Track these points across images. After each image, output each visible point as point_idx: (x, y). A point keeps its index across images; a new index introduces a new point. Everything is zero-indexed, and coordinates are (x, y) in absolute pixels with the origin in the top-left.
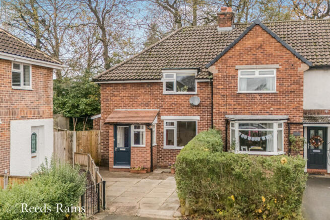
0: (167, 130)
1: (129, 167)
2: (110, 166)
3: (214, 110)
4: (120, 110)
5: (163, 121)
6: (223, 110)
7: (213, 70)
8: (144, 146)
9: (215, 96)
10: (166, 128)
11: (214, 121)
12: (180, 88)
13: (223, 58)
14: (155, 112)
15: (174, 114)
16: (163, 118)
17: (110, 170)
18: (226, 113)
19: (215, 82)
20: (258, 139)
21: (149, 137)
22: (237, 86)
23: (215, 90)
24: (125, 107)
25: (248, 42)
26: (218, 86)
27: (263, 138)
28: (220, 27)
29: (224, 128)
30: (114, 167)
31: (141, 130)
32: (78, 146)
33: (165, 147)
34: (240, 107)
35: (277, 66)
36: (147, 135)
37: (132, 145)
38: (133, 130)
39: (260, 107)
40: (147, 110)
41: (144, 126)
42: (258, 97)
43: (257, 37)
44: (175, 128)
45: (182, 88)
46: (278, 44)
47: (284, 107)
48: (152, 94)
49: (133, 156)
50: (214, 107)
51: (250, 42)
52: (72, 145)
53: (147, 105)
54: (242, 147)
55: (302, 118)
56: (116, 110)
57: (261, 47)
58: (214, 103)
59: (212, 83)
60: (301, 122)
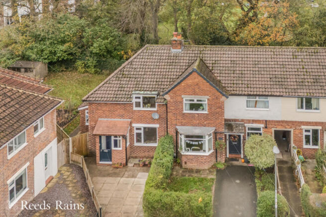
0: (137, 133)
1: (111, 163)
2: (97, 162)
3: (168, 123)
4: (103, 119)
5: (133, 127)
6: (174, 123)
7: (167, 97)
8: (121, 149)
9: (168, 114)
10: (136, 131)
11: (169, 130)
12: (145, 105)
13: (174, 90)
14: (128, 122)
15: (141, 122)
16: (134, 125)
17: (97, 164)
18: (176, 125)
19: (168, 105)
20: (197, 143)
21: (124, 143)
22: (183, 108)
23: (169, 110)
24: (106, 117)
25: (189, 81)
26: (171, 108)
27: (200, 143)
28: (173, 49)
29: (175, 134)
30: (100, 163)
31: (118, 139)
32: (73, 147)
33: (136, 144)
34: (185, 121)
35: (208, 97)
36: (123, 142)
37: (113, 148)
38: (113, 138)
39: (198, 122)
40: (122, 120)
41: (121, 137)
42: (197, 116)
43: (195, 79)
44: (142, 132)
45: (146, 105)
46: (208, 84)
47: (212, 122)
48: (125, 110)
49: (113, 155)
50: (168, 120)
51: (191, 81)
52: (69, 147)
53: (122, 116)
54: (187, 149)
55: (223, 129)
56: (100, 119)
57: (197, 84)
58: (168, 118)
59: (166, 105)
60: (223, 131)
